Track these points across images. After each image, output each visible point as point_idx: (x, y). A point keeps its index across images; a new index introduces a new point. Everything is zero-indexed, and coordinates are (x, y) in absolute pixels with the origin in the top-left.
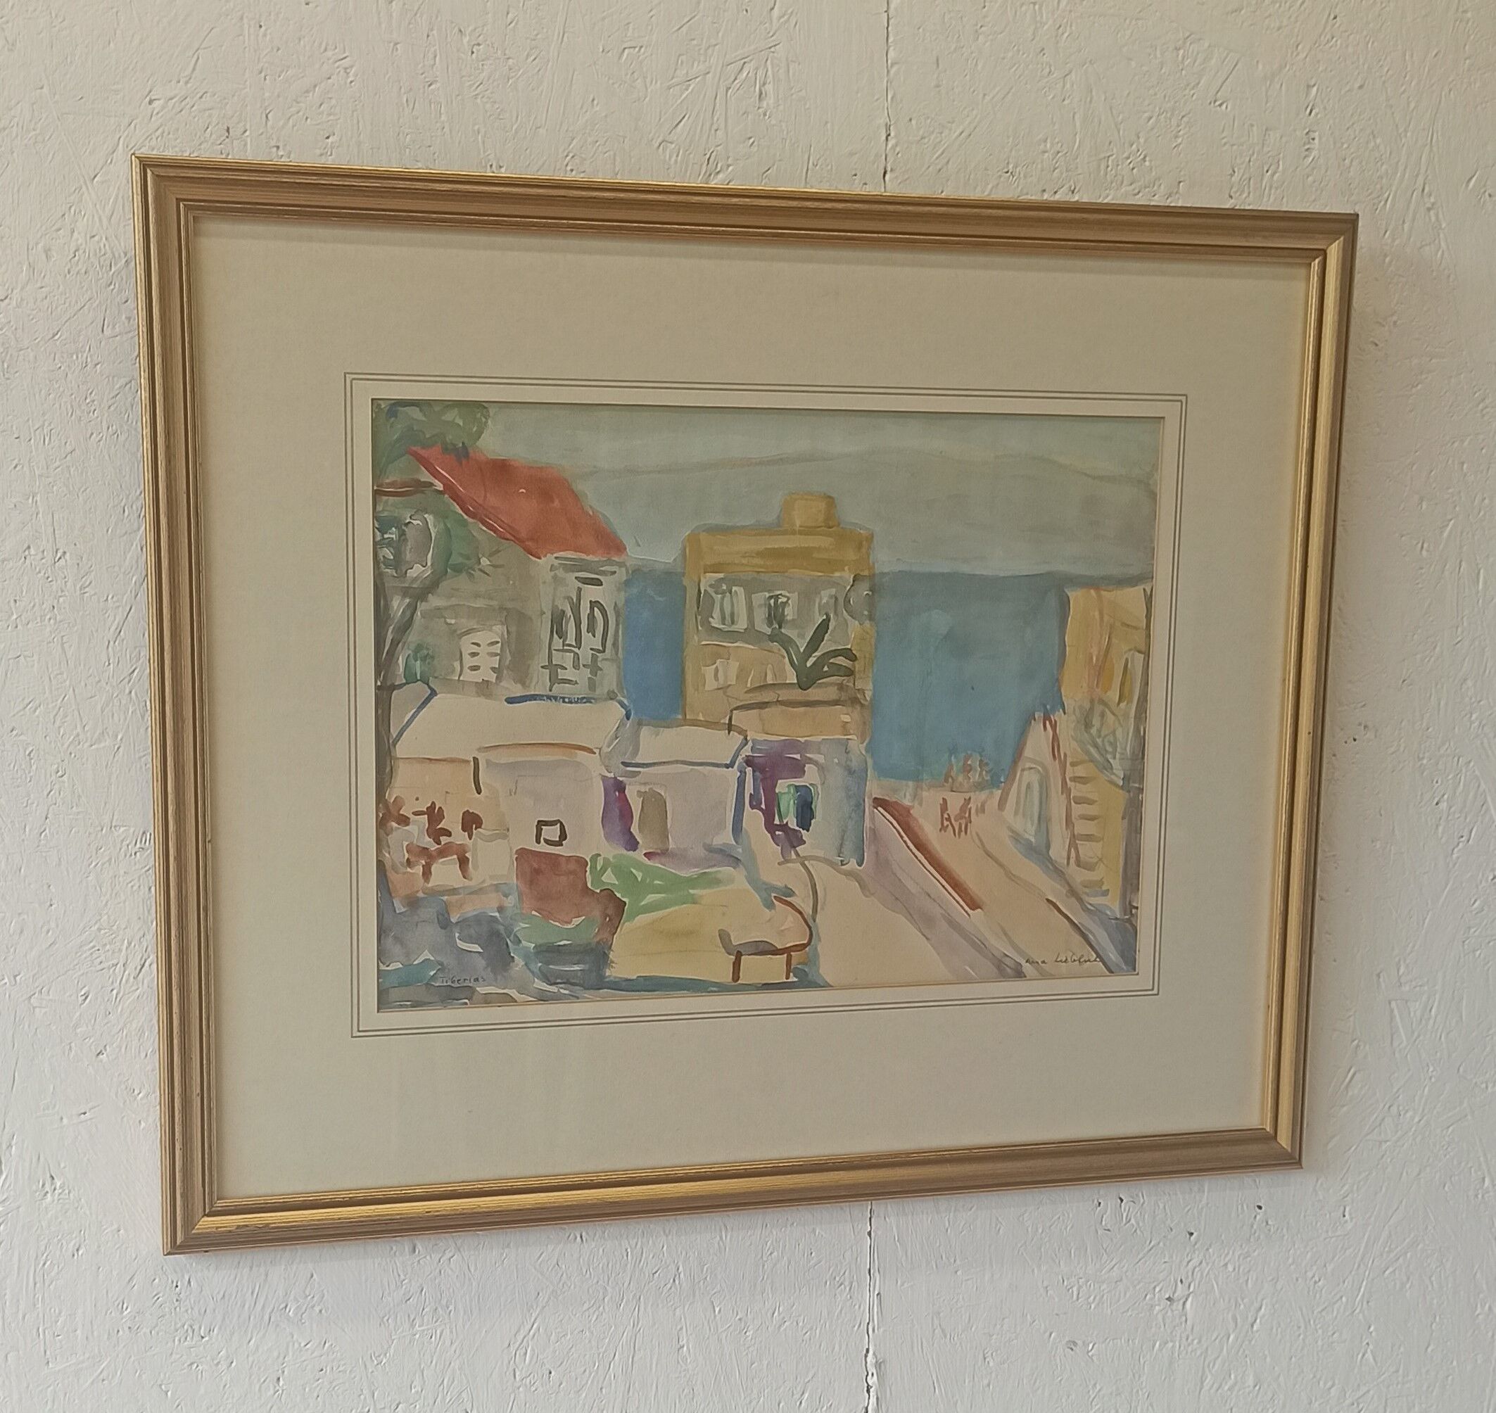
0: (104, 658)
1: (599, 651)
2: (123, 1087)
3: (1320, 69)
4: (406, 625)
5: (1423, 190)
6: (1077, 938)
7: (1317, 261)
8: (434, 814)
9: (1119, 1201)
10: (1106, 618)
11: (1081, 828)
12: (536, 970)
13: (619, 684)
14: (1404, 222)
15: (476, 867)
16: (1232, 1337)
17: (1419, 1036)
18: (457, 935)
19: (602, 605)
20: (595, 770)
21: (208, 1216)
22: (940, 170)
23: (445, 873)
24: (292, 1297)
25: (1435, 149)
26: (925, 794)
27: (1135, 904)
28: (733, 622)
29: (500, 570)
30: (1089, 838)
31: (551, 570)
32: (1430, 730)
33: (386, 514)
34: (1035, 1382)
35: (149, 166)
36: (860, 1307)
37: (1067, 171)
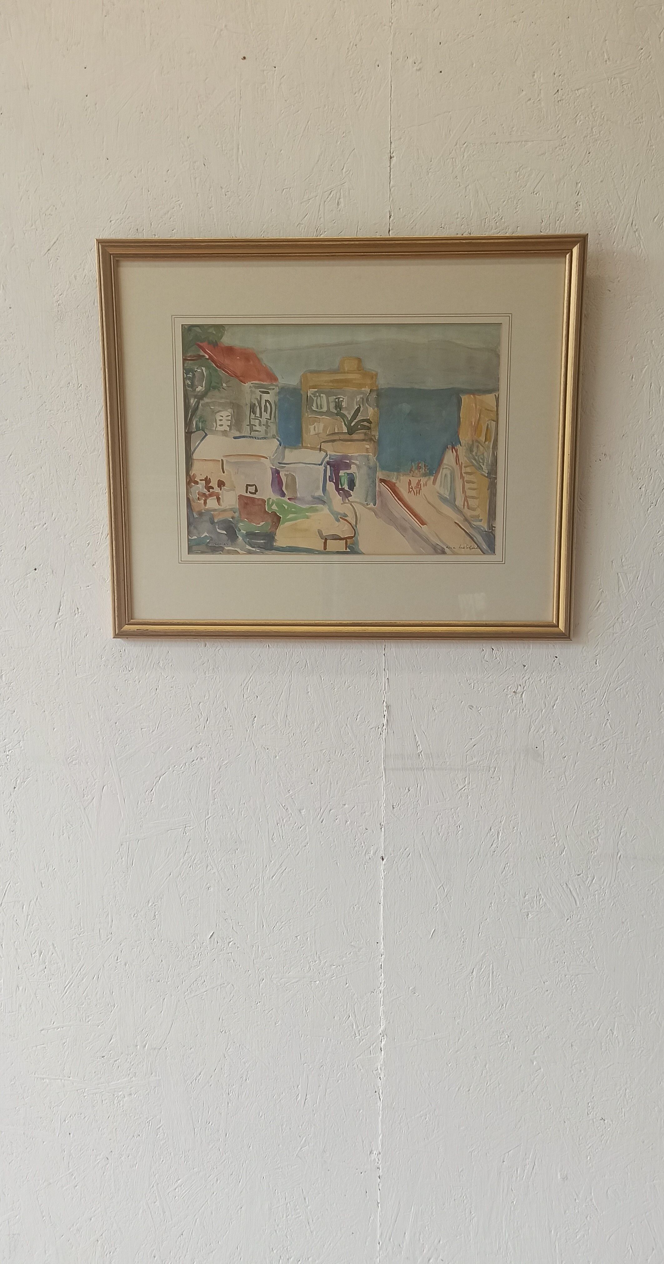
0: (95, 422)
1: (268, 419)
2: (101, 577)
3: (582, 176)
4: (196, 408)
5: (632, 224)
6: (469, 538)
7: (567, 254)
8: (207, 481)
9: (493, 650)
10: (478, 407)
11: (469, 493)
12: (247, 542)
13: (277, 432)
14: (623, 238)
15: (223, 501)
16: (544, 711)
17: (632, 588)
18: (217, 527)
19: (269, 401)
20: (268, 465)
21: (127, 625)
22: (412, 228)
23: (212, 503)
24: (161, 659)
25: (637, 206)
26: (401, 478)
27: (494, 526)
28: (321, 408)
29: (230, 388)
30: (473, 497)
31: (249, 388)
32: (636, 456)
33: (188, 367)
34: (455, 721)
36: (380, 684)
37: (467, 225)
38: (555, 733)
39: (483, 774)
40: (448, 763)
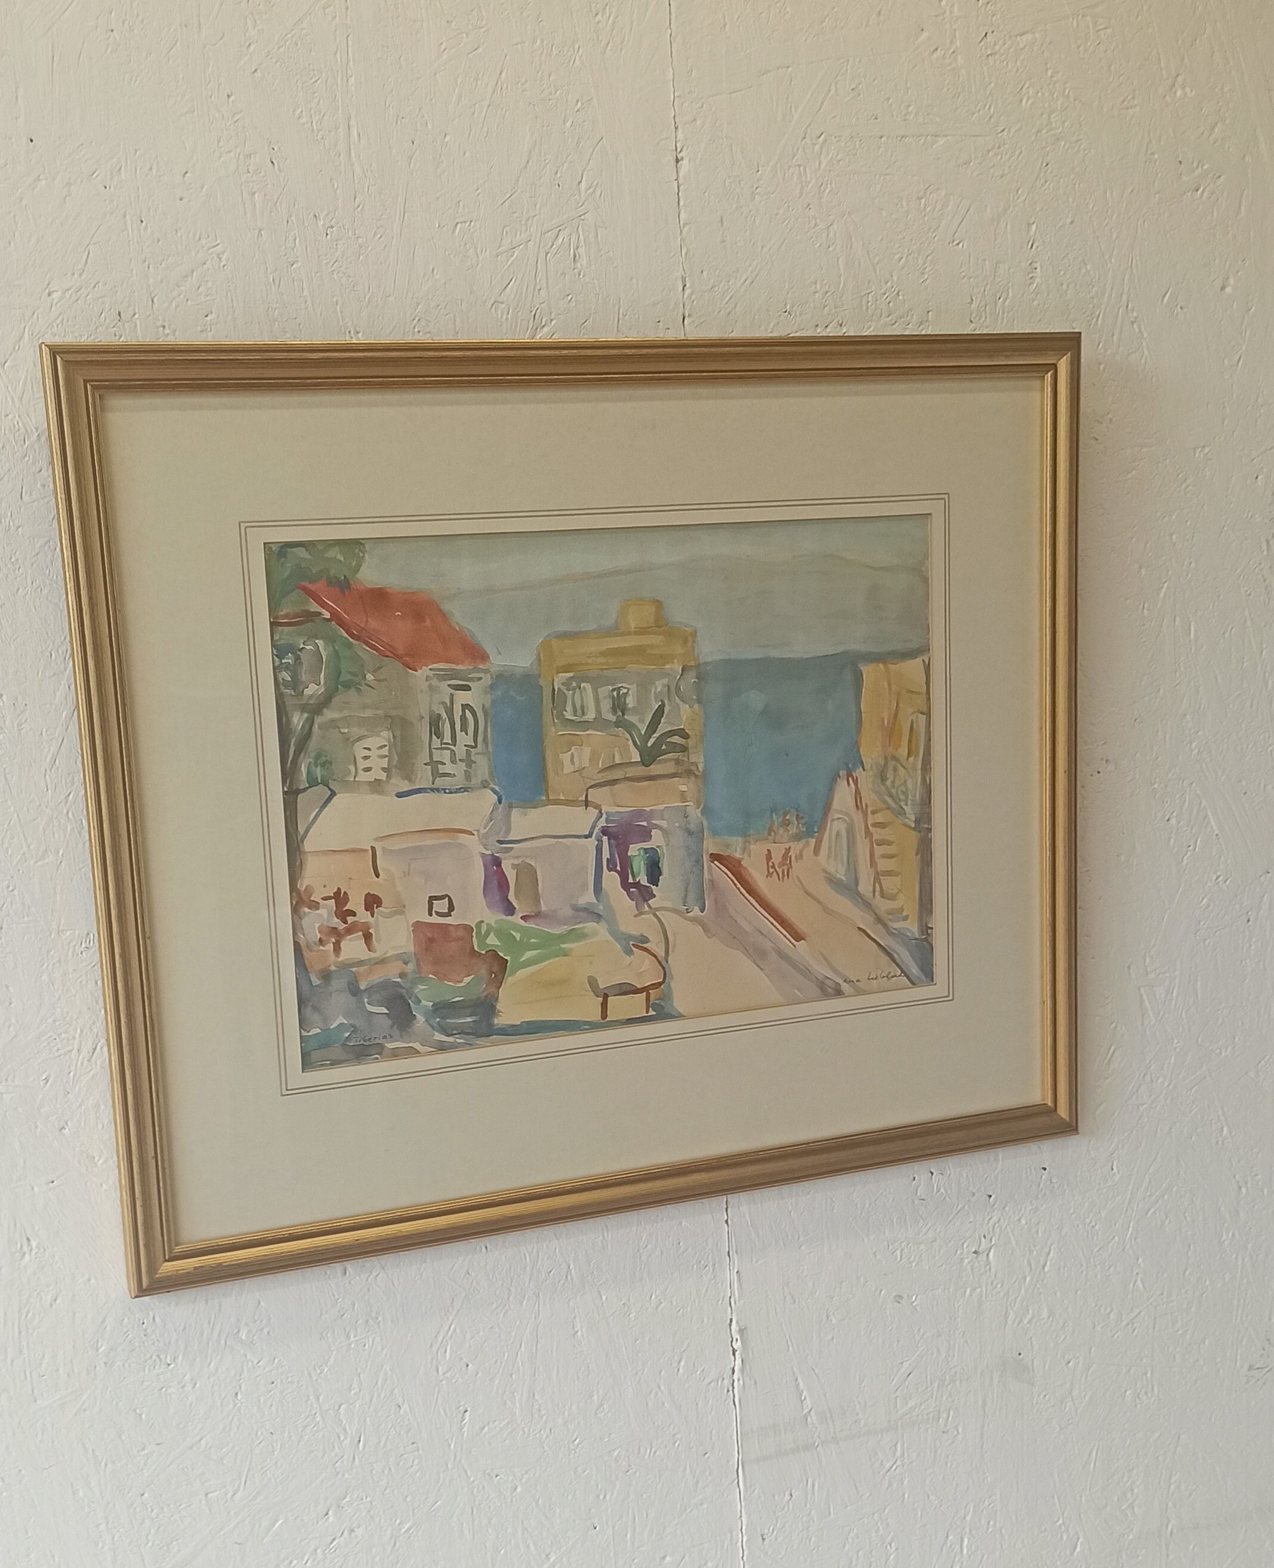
1: (471, 747)
2: (85, 1155)
3: (1038, 209)
4: (307, 735)
5: (1127, 307)
6: (885, 958)
7: (1049, 374)
8: (340, 898)
9: (930, 1174)
10: (893, 687)
11: (883, 865)
12: (435, 1025)
13: (491, 774)
14: (1113, 335)
15: (379, 941)
16: (1028, 1279)
17: (1164, 1015)
18: (366, 1000)
19: (472, 707)
20: (476, 848)
21: (168, 1261)
22: (729, 313)
23: (353, 948)
24: (243, 1323)
25: (1135, 271)
26: (752, 847)
27: (930, 926)
28: (583, 714)
29: (383, 684)
30: (890, 873)
31: (427, 680)
32: (1159, 759)
33: (282, 642)
34: (871, 1332)
35: (59, 353)
36: (722, 1284)
37: (835, 308)
38: (1051, 1319)
39: (927, 1430)
40: (862, 1421)
